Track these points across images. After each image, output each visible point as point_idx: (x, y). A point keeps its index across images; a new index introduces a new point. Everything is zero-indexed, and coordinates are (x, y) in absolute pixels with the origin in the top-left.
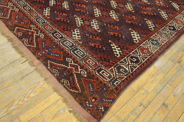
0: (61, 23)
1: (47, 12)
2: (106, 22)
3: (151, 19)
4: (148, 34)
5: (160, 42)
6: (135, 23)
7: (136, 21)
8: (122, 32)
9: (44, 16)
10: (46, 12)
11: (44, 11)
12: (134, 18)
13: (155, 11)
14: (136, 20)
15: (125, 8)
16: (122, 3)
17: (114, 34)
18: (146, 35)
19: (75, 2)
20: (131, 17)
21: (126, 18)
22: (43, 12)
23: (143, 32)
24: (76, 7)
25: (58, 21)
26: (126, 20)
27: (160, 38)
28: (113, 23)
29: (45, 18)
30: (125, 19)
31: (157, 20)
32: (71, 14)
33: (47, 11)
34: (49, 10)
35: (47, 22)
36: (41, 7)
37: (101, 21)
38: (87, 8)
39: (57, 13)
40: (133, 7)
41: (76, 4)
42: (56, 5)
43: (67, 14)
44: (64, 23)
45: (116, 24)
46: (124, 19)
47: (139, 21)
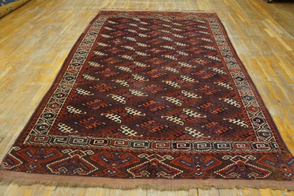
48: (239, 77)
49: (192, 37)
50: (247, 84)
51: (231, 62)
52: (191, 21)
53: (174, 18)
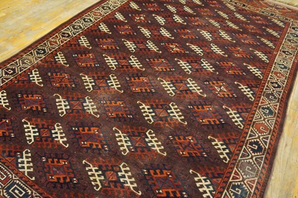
0: (62, 187)
1: (25, 163)
2: (146, 165)
3: (219, 135)
4: (223, 174)
5: (246, 188)
6: (195, 153)
7: (195, 147)
8: (180, 183)
9: (22, 177)
10: (23, 162)
11: (20, 160)
12: (192, 141)
13: (220, 115)
14: (195, 144)
15: (169, 119)
16: (161, 105)
17: (166, 192)
18: (220, 179)
19: (76, 123)
20: (186, 139)
21: (176, 143)
22: (17, 163)
23: (213, 171)
24: (81, 138)
25: (54, 184)
26: (178, 150)
27: (245, 177)
28: (158, 165)
29: (25, 181)
30: (176, 146)
31: (229, 134)
32: (76, 157)
33: (25, 160)
34: (30, 155)
35: (32, 193)
36: (11, 151)
37: (136, 165)
38: (102, 135)
39: (47, 161)
40: (181, 111)
41: (78, 129)
42: (41, 140)
43: (67, 159)
44: (68, 188)
45: (164, 165)
46: (174, 147)
47: (200, 146)
48: (257, 143)
49: (244, 44)
50: (259, 163)
51: (268, 108)
52: (265, 17)
53: (244, 5)
